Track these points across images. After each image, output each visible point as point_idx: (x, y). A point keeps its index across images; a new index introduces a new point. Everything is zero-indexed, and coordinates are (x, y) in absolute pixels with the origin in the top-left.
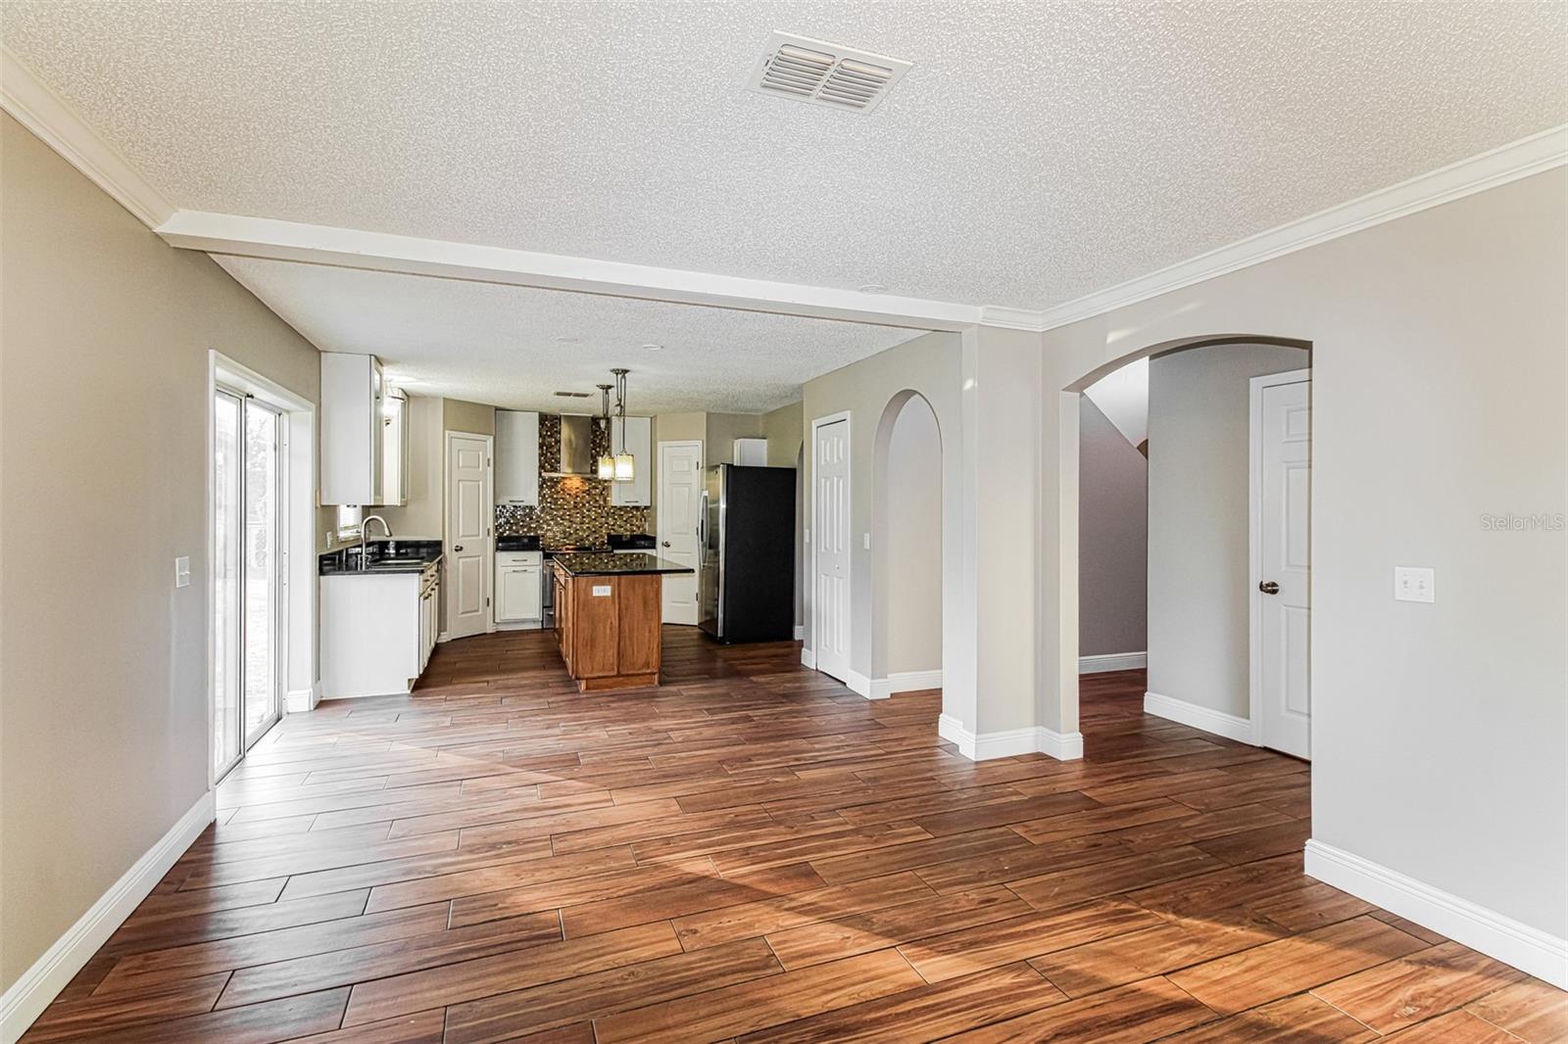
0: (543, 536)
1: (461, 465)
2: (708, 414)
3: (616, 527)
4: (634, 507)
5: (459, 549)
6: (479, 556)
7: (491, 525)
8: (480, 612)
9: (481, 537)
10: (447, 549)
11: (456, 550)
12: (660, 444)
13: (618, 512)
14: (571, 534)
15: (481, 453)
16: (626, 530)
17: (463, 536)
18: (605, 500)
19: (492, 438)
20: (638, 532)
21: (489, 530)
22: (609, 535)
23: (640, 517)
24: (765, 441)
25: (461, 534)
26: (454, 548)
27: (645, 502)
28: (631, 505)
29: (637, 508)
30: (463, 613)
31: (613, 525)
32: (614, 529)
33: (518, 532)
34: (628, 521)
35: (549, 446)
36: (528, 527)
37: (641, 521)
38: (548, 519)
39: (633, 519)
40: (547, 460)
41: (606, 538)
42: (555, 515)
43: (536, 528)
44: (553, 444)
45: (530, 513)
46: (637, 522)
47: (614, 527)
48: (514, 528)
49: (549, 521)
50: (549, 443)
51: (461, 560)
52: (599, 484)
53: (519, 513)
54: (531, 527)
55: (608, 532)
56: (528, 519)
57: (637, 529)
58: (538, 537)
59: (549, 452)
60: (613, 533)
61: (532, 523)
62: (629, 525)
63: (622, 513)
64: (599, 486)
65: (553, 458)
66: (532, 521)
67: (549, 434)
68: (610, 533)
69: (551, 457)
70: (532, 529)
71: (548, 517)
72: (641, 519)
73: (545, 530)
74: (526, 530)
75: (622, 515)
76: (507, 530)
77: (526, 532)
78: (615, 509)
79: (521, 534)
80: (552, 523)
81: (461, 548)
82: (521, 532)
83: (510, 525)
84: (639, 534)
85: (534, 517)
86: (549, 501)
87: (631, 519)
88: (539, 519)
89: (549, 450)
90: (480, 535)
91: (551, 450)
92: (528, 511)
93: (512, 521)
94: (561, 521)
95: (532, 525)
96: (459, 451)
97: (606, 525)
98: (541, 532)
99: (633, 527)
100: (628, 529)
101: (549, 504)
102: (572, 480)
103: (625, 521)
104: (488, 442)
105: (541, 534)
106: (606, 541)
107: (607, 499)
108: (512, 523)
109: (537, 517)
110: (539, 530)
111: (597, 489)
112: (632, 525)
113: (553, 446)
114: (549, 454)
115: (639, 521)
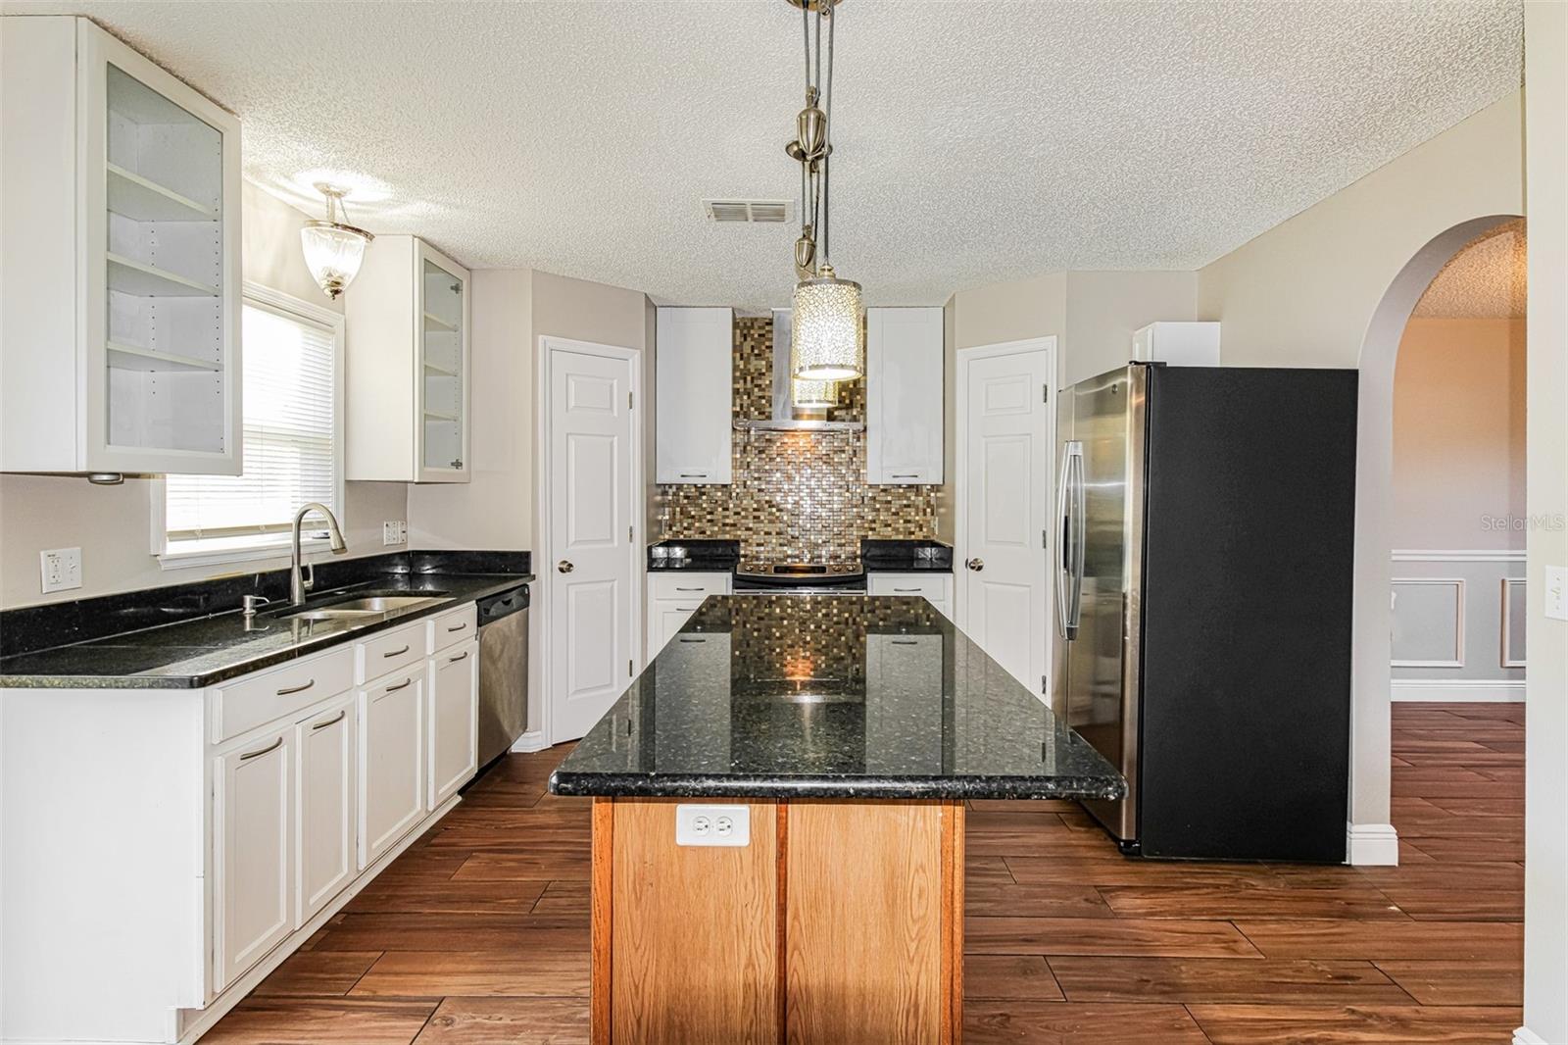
0: (746, 541)
1: (572, 403)
2: (1069, 272)
3: (877, 526)
4: (910, 486)
5: (566, 568)
6: (613, 581)
7: (636, 519)
8: (617, 688)
9: (616, 544)
10: (540, 567)
11: (562, 570)
12: (961, 356)
13: (882, 497)
15: (615, 381)
16: (896, 530)
17: (576, 543)
18: (857, 472)
19: (639, 354)
20: (919, 536)
21: (631, 529)
22: (865, 541)
23: (922, 506)
24: (1219, 323)
25: (572, 539)
26: (557, 565)
27: (931, 476)
28: (905, 482)
29: (916, 488)
30: (575, 693)
31: (874, 521)
32: (873, 529)
33: (704, 532)
34: (901, 514)
35: (756, 375)
36: (720, 525)
37: (925, 514)
38: (755, 510)
39: (909, 509)
40: (752, 401)
41: (859, 545)
42: (767, 502)
43: (734, 525)
44: (764, 371)
45: (724, 498)
46: (917, 514)
47: (873, 526)
48: (697, 524)
49: (756, 514)
50: (756, 370)
51: (572, 590)
52: (848, 444)
53: (704, 497)
54: (725, 525)
55: (863, 533)
56: (720, 509)
57: (918, 529)
58: (737, 543)
59: (756, 386)
60: (871, 536)
61: (727, 517)
62: (901, 521)
63: (889, 498)
64: (847, 448)
65: (763, 397)
66: (727, 513)
67: (756, 351)
68: (867, 536)
69: (761, 394)
70: (728, 528)
71: (755, 506)
72: (925, 510)
73: (748, 529)
74: (716, 529)
75: (889, 502)
76: (685, 529)
77: (717, 533)
78: (874, 490)
79: (709, 536)
80: (762, 518)
81: (571, 565)
82: (708, 533)
83: (690, 521)
84: (921, 538)
85: (731, 506)
86: (756, 475)
87: (905, 509)
88: (739, 510)
89: (756, 382)
90: (611, 540)
91: (759, 382)
92: (719, 494)
93: (693, 513)
94: (778, 514)
95: (727, 521)
96: (567, 375)
97: (859, 521)
98: (742, 534)
99: (909, 525)
100: (901, 530)
101: (756, 483)
102: (797, 436)
103: (894, 514)
104: (631, 361)
105: (743, 537)
106: (859, 552)
107: (862, 471)
108: (693, 517)
109: (735, 506)
110: (739, 529)
111: (844, 451)
112: (907, 522)
113: (764, 374)
114: (756, 390)
115: (921, 514)
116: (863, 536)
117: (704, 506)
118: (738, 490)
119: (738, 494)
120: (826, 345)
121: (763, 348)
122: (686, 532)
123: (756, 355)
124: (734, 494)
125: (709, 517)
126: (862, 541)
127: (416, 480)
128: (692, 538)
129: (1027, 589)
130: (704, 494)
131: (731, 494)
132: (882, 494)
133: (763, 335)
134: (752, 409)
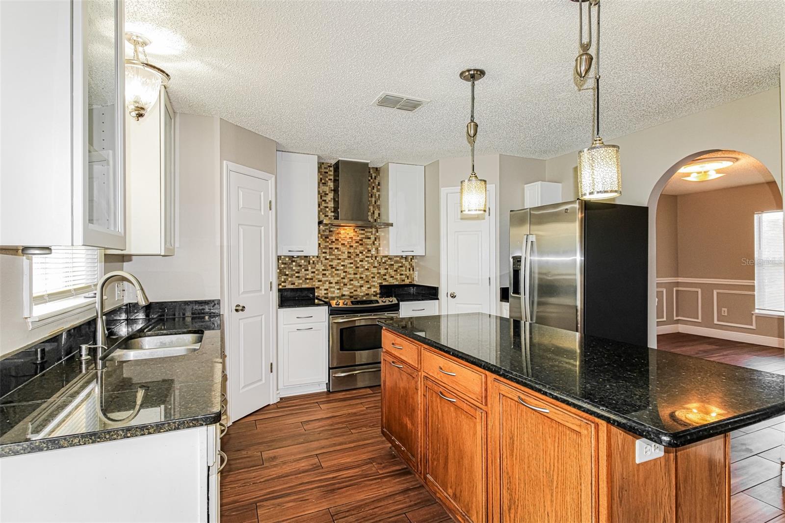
0: (318, 288)
1: (241, 205)
2: (500, 155)
3: (387, 277)
5: (240, 309)
6: (261, 315)
7: (273, 277)
8: (264, 381)
9: (263, 293)
10: (226, 310)
11: (237, 310)
12: (443, 191)
13: (389, 262)
14: (345, 285)
15: (262, 193)
16: (396, 279)
17: (244, 292)
18: (377, 249)
19: (273, 179)
20: (407, 282)
21: (271, 283)
23: (408, 267)
24: (560, 184)
25: (242, 290)
26: (233, 308)
28: (404, 254)
29: (408, 258)
30: (243, 388)
31: (385, 275)
32: (385, 279)
33: (294, 284)
34: (398, 271)
35: (323, 194)
36: (304, 279)
37: (410, 271)
38: (323, 270)
39: (402, 269)
40: (321, 209)
41: (379, 288)
42: (330, 265)
43: (311, 279)
44: (327, 192)
45: (305, 263)
46: (406, 271)
47: (385, 277)
48: (289, 279)
49: (325, 272)
50: (323, 192)
51: (242, 323)
52: (372, 234)
53: (294, 263)
54: (306, 279)
55: (380, 281)
56: (303, 270)
57: (406, 278)
58: (314, 289)
59: (323, 201)
60: (385, 283)
61: (308, 274)
62: (399, 275)
63: (393, 263)
64: (372, 236)
65: (327, 207)
66: (307, 272)
67: (323, 181)
68: (382, 283)
69: (326, 205)
70: (308, 281)
71: (323, 268)
72: (409, 269)
73: (320, 281)
74: (301, 281)
75: (393, 265)
76: (283, 282)
77: (301, 284)
78: (386, 259)
79: (297, 286)
80: (327, 274)
81: (244, 307)
82: (296, 284)
83: (285, 277)
84: (408, 283)
85: (310, 268)
86: (324, 251)
87: (400, 268)
88: (314, 270)
89: (323, 198)
90: (261, 290)
91: (325, 198)
92: (303, 261)
93: (287, 273)
94: (336, 272)
95: (307, 277)
96: (238, 187)
97: (378, 275)
98: (317, 284)
99: (402, 276)
100: (399, 279)
101: (324, 255)
102: (346, 229)
103: (395, 271)
104: (270, 181)
105: (316, 286)
106: (378, 291)
107: (379, 249)
108: (287, 275)
109: (312, 268)
110: (314, 282)
111: (370, 238)
112: (401, 275)
113: (327, 194)
114: (323, 202)
115: (408, 270)
116: (380, 283)
117: (294, 268)
118: (313, 259)
119: (314, 261)
120: (608, 180)
121: (327, 179)
122: (283, 284)
123: (323, 183)
124: (311, 262)
125: (297, 275)
126: (380, 286)
127: (163, 254)
128: (287, 287)
129: (480, 306)
130: (294, 261)
131: (309, 262)
132: (389, 260)
133: (327, 173)
134: (321, 213)
